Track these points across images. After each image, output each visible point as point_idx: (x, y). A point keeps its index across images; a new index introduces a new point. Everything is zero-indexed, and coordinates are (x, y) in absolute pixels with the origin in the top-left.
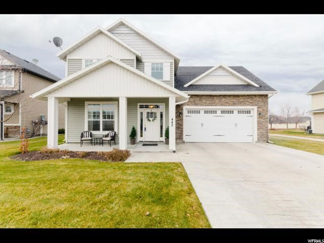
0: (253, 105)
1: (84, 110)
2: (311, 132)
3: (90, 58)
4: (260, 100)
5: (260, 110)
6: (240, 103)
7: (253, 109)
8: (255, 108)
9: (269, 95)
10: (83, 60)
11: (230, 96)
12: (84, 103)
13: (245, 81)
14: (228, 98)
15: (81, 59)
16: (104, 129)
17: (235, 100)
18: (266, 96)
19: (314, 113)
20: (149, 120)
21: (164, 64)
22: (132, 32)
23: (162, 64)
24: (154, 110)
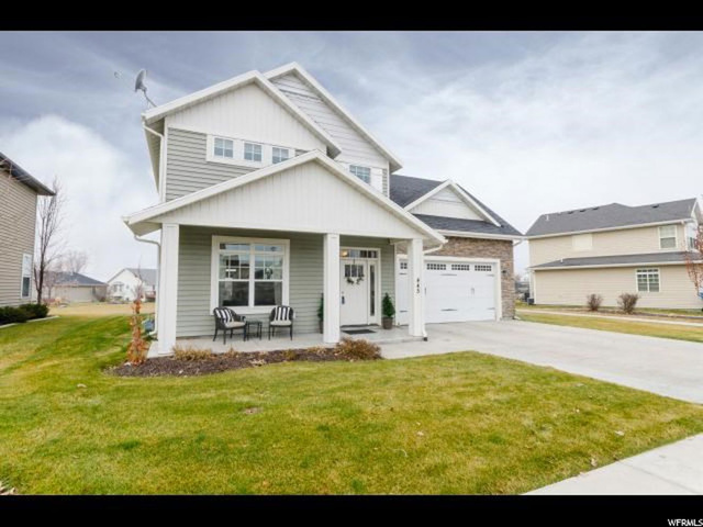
0: (495, 257)
1: (210, 255)
2: (531, 303)
3: (225, 134)
4: (504, 248)
5: (504, 265)
6: (479, 253)
7: (494, 263)
8: (498, 261)
9: (515, 242)
10: (209, 137)
11: (466, 239)
12: (210, 240)
13: (483, 216)
14: (463, 243)
15: (205, 135)
16: (258, 302)
17: (471, 246)
18: (511, 242)
19: (536, 271)
20: (349, 281)
21: (373, 171)
22: (312, 95)
23: (369, 169)
24: (360, 261)
